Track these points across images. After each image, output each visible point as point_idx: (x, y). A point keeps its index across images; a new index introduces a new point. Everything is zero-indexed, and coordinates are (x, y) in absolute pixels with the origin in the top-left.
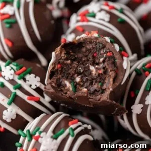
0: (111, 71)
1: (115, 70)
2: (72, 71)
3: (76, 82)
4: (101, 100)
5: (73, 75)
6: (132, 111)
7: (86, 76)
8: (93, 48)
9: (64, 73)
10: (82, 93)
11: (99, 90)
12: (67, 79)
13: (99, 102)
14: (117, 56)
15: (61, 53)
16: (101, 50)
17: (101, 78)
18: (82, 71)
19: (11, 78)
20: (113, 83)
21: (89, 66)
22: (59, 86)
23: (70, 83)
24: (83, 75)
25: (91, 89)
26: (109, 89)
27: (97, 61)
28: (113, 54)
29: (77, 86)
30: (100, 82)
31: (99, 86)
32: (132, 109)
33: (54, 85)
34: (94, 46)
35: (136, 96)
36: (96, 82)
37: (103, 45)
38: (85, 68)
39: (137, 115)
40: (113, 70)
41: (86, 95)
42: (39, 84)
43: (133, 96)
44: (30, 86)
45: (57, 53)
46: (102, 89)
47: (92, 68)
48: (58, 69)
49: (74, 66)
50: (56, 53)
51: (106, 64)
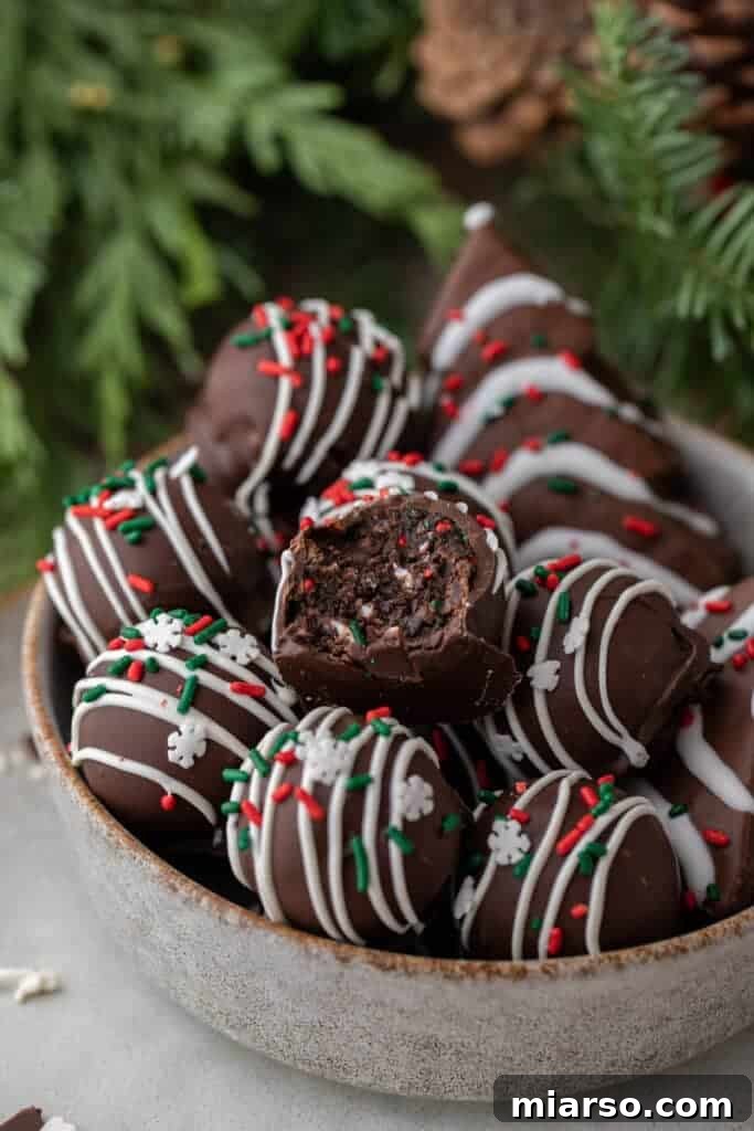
0: (457, 561)
1: (467, 557)
2: (346, 592)
3: (364, 619)
4: (446, 638)
5: (352, 601)
6: (533, 683)
7: (387, 598)
8: (392, 527)
9: (324, 601)
10: (386, 640)
11: (434, 622)
12: (336, 615)
13: (440, 650)
14: (466, 526)
15: (307, 548)
16: (415, 525)
17: (433, 587)
18: (374, 586)
19: (175, 641)
20: (470, 590)
21: (391, 568)
22: (318, 637)
23: (347, 624)
24: (378, 597)
25: (410, 624)
26: (461, 606)
27: (411, 555)
28: (452, 523)
29: (369, 627)
30: (432, 598)
31: (432, 610)
32: (531, 679)
33: (302, 632)
34: (394, 523)
35: (534, 642)
36: (420, 603)
37: (419, 511)
38: (381, 576)
39: (546, 692)
40: (461, 558)
41: (397, 643)
42: (255, 653)
43: (524, 645)
44: (234, 658)
45: (296, 550)
46: (440, 616)
47: (401, 573)
48: (305, 595)
49: (351, 578)
50: (292, 549)
51: (438, 551)
